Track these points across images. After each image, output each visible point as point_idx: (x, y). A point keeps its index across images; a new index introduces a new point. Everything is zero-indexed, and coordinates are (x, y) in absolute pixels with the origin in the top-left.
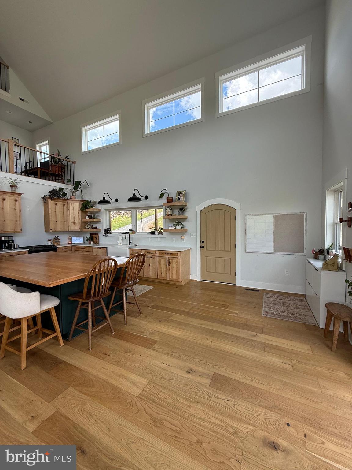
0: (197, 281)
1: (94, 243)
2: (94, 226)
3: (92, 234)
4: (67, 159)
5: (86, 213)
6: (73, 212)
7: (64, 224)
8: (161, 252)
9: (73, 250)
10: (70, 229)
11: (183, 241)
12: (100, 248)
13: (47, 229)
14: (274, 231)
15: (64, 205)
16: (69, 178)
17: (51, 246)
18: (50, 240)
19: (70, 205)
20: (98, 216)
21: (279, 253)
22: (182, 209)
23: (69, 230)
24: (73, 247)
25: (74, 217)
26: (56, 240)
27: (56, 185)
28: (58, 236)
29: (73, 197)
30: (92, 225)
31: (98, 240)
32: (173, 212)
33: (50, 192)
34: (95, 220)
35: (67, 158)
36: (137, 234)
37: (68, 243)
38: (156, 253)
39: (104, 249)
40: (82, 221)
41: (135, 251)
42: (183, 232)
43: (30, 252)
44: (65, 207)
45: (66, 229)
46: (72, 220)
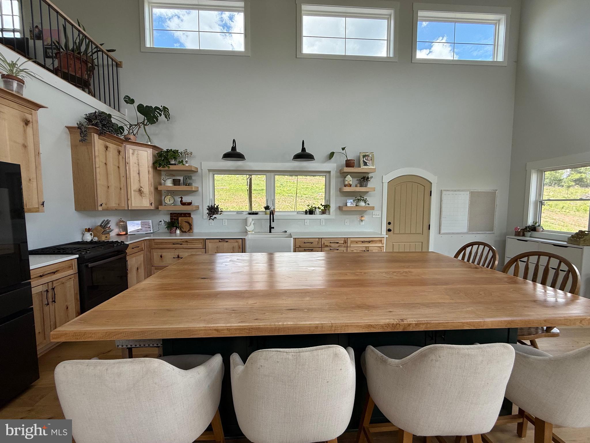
1: (182, 232)
2: (186, 199)
3: (175, 215)
5: (167, 173)
6: (136, 169)
7: (120, 193)
8: (354, 239)
10: (131, 204)
11: (361, 224)
12: (226, 240)
14: (469, 209)
15: (119, 152)
17: (92, 242)
18: (89, 230)
19: (131, 155)
20: (194, 181)
21: (472, 232)
22: (364, 179)
23: (128, 207)
24: (146, 243)
25: (139, 181)
26: (105, 228)
28: (108, 221)
29: (132, 137)
30: (182, 198)
31: (191, 227)
32: (353, 181)
34: (187, 188)
36: (276, 213)
37: (118, 235)
38: (345, 242)
39: (235, 241)
40: (156, 188)
41: (306, 241)
44: (121, 157)
45: (124, 205)
46: (134, 186)
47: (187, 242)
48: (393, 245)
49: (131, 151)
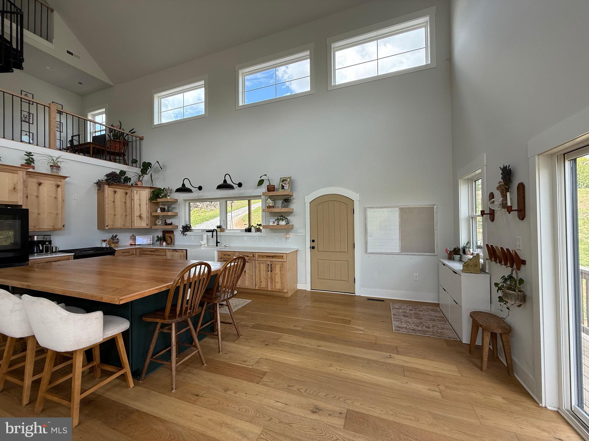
0: (305, 290)
1: (168, 244)
2: (169, 221)
3: (165, 232)
4: (132, 133)
5: (157, 204)
6: (138, 203)
7: (125, 219)
8: (261, 254)
9: (138, 254)
10: (134, 225)
11: (288, 241)
12: (177, 250)
13: (101, 225)
14: (399, 227)
15: (126, 193)
16: (134, 158)
17: (106, 248)
18: (104, 241)
19: (135, 194)
20: (174, 208)
21: (406, 253)
22: (287, 200)
23: (132, 226)
24: (138, 250)
25: (140, 210)
26: (114, 240)
27: (116, 167)
28: (116, 236)
29: (139, 184)
30: (165, 220)
31: (173, 241)
32: (275, 203)
33: (107, 175)
34: (170, 213)
35: (132, 132)
36: (226, 231)
37: (131, 245)
38: (254, 256)
39: (183, 252)
40: (151, 214)
41: (225, 253)
42: (289, 228)
43: (76, 257)
44: (127, 196)
45: (128, 225)
46: (137, 213)
47: (157, 250)
48: (318, 262)
49: (135, 192)
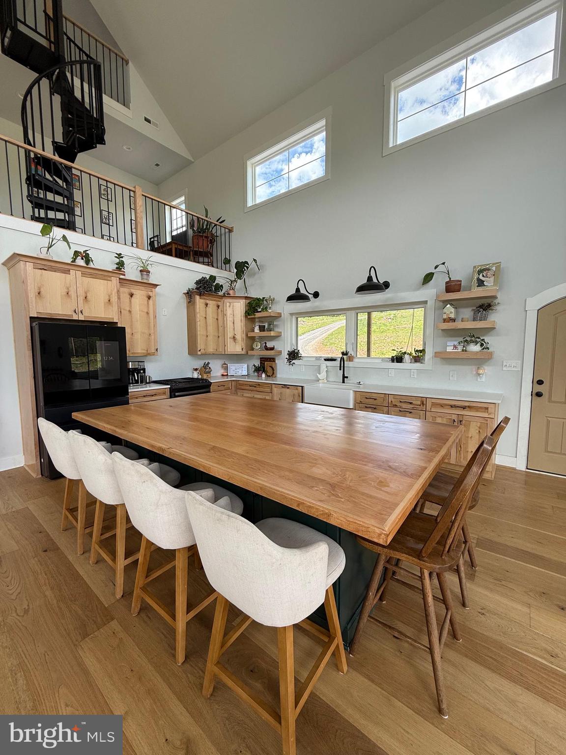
0: (514, 469)
1: (268, 376)
2: (270, 345)
3: (263, 360)
4: (221, 223)
5: (253, 321)
6: (231, 319)
7: (218, 341)
8: (438, 401)
9: (233, 389)
10: (227, 350)
11: (479, 380)
12: (288, 386)
13: (193, 350)
15: (218, 306)
16: (228, 257)
17: (197, 379)
18: (196, 370)
19: (228, 307)
20: (276, 326)
23: (225, 352)
24: (233, 383)
25: (234, 329)
26: (206, 368)
27: (202, 270)
28: (208, 363)
29: (231, 292)
30: (266, 343)
31: (275, 372)
32: (457, 313)
33: (197, 283)
34: (272, 334)
35: (220, 221)
36: (356, 360)
37: (223, 375)
38: (423, 404)
39: (297, 389)
40: (247, 335)
41: (368, 396)
42: (485, 358)
44: (219, 310)
45: (221, 350)
46: (230, 334)
47: (259, 385)
48: (549, 421)
49: (228, 304)
